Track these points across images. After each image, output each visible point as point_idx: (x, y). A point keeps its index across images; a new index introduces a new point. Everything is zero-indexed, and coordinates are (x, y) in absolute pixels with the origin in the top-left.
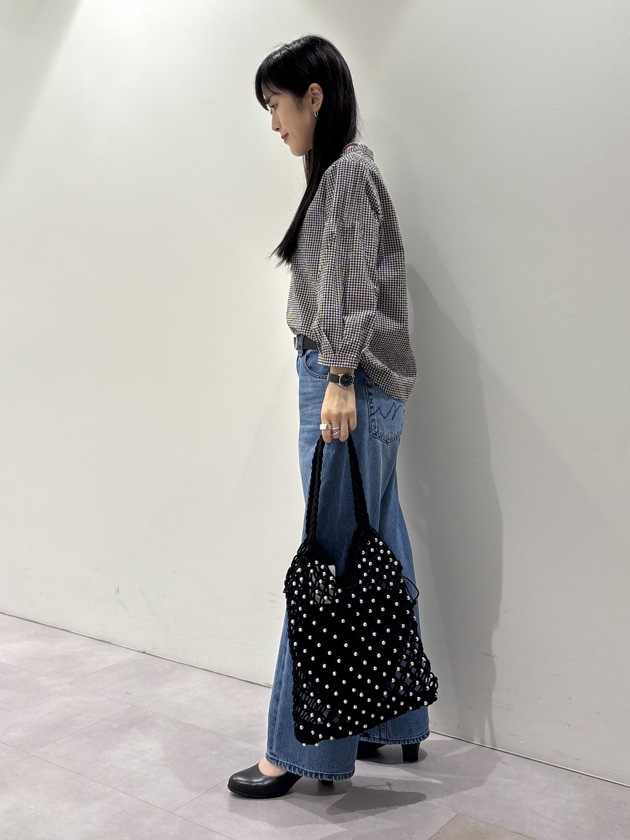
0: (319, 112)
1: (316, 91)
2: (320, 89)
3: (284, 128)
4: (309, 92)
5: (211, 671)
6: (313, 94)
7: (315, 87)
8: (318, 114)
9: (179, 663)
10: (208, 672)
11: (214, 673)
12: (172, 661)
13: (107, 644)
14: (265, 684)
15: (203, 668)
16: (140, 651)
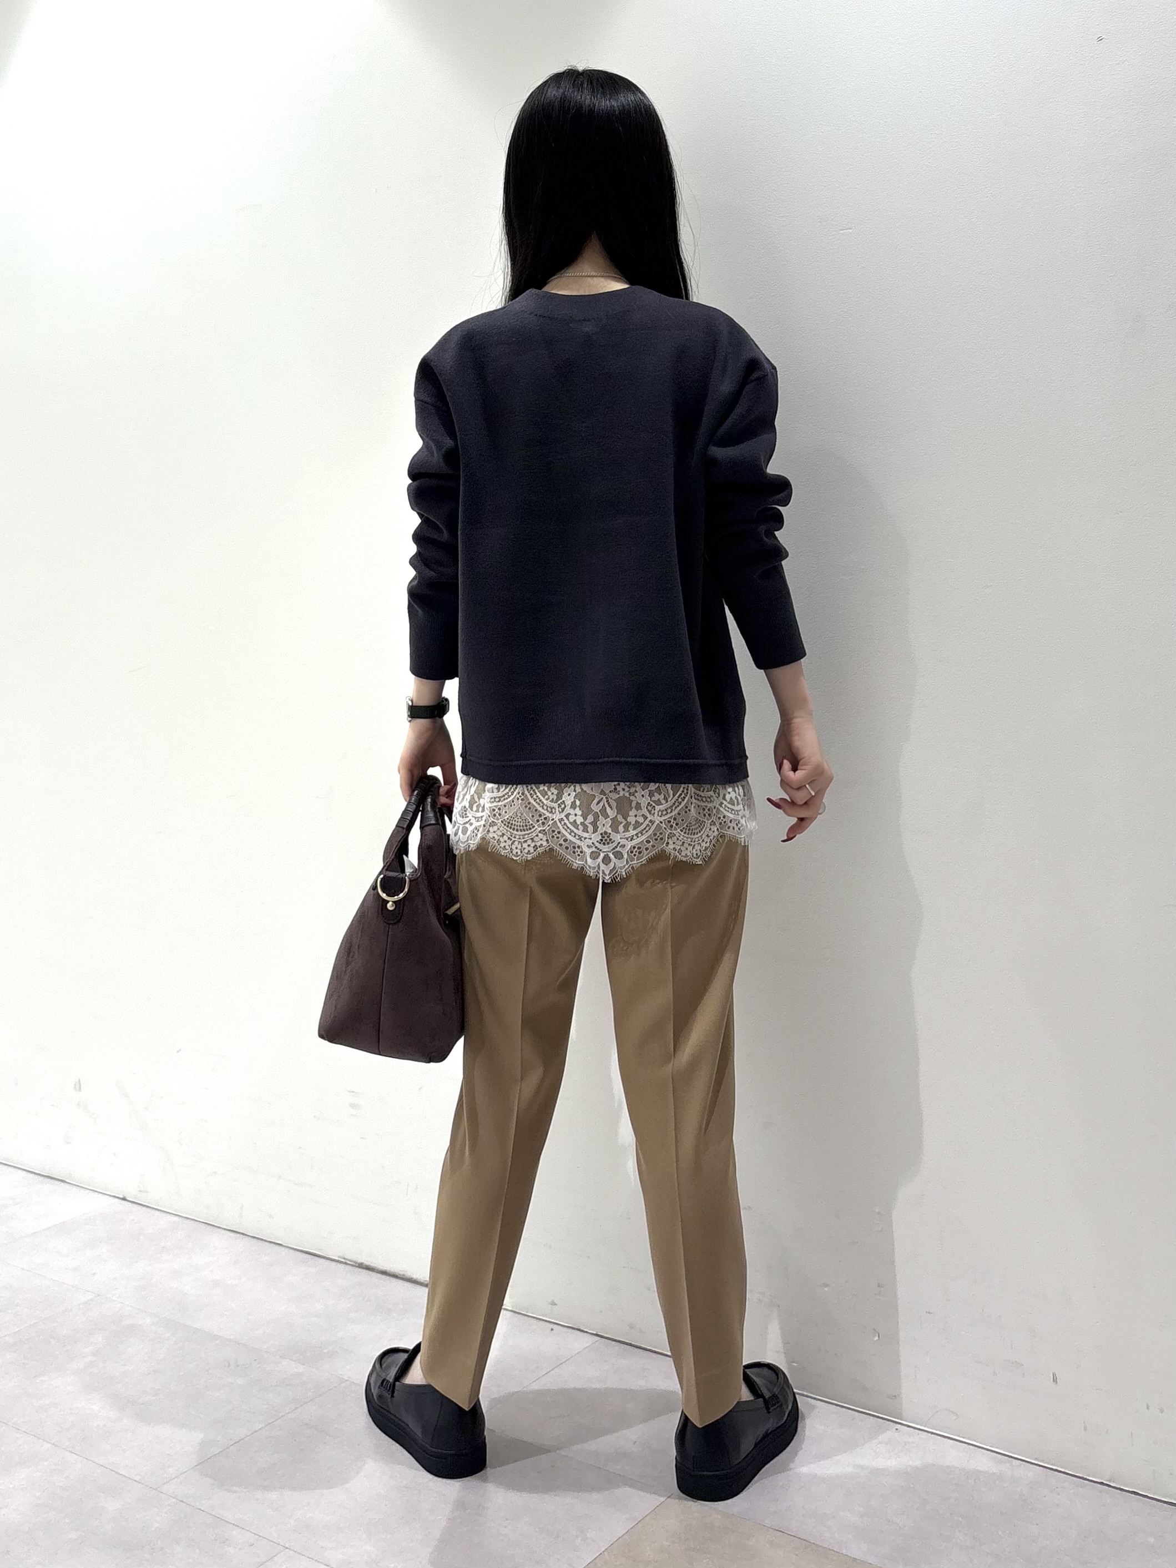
5: (243, 1234)
9: (186, 1218)
10: (237, 1235)
11: (250, 1238)
12: (174, 1214)
13: (57, 1182)
14: (339, 1257)
15: (228, 1228)
16: (116, 1195)
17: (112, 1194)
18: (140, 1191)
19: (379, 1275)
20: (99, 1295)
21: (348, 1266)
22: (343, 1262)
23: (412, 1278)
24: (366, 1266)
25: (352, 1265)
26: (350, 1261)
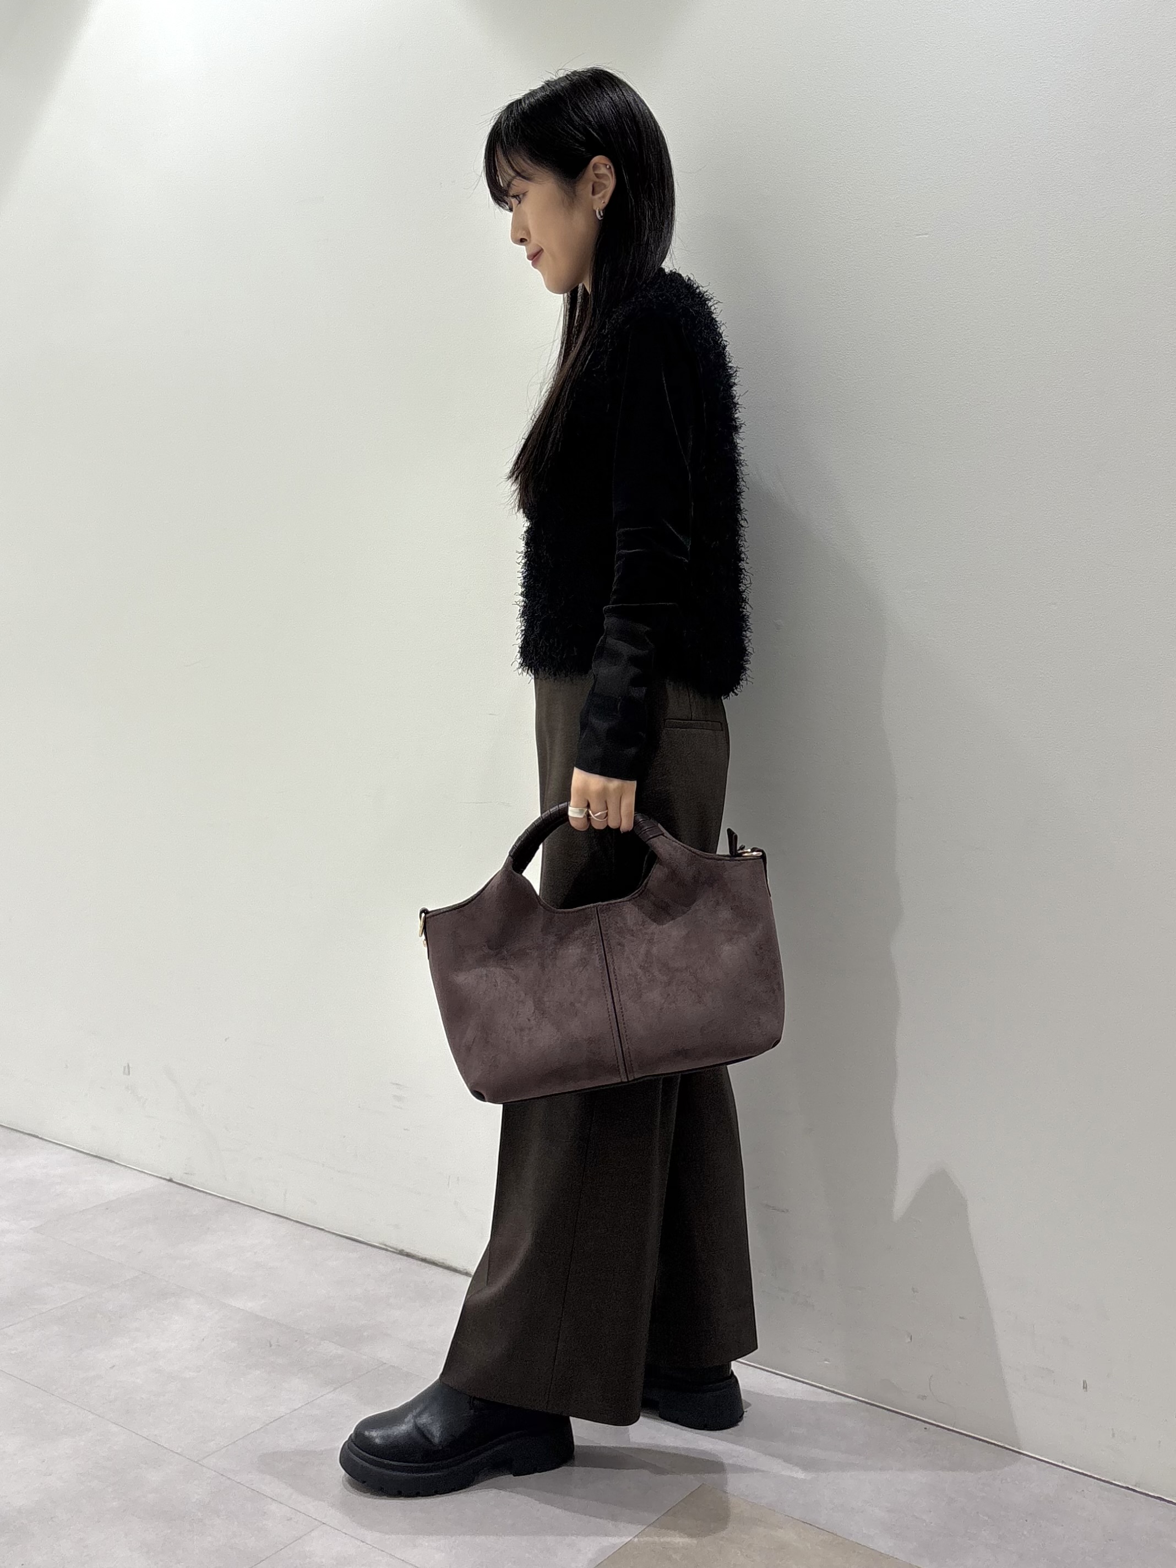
0: (603, 210)
1: (603, 170)
2: (610, 168)
3: (535, 238)
4: (590, 172)
5: (286, 1218)
6: (597, 176)
7: (601, 162)
8: (602, 214)
9: (231, 1201)
10: (282, 1219)
11: (292, 1222)
12: (219, 1197)
14: (380, 1244)
15: (272, 1212)
16: (163, 1177)
17: (160, 1176)
18: (186, 1173)
19: (420, 1262)
20: (144, 1273)
21: (389, 1253)
22: (385, 1249)
24: (407, 1253)
26: (392, 1248)
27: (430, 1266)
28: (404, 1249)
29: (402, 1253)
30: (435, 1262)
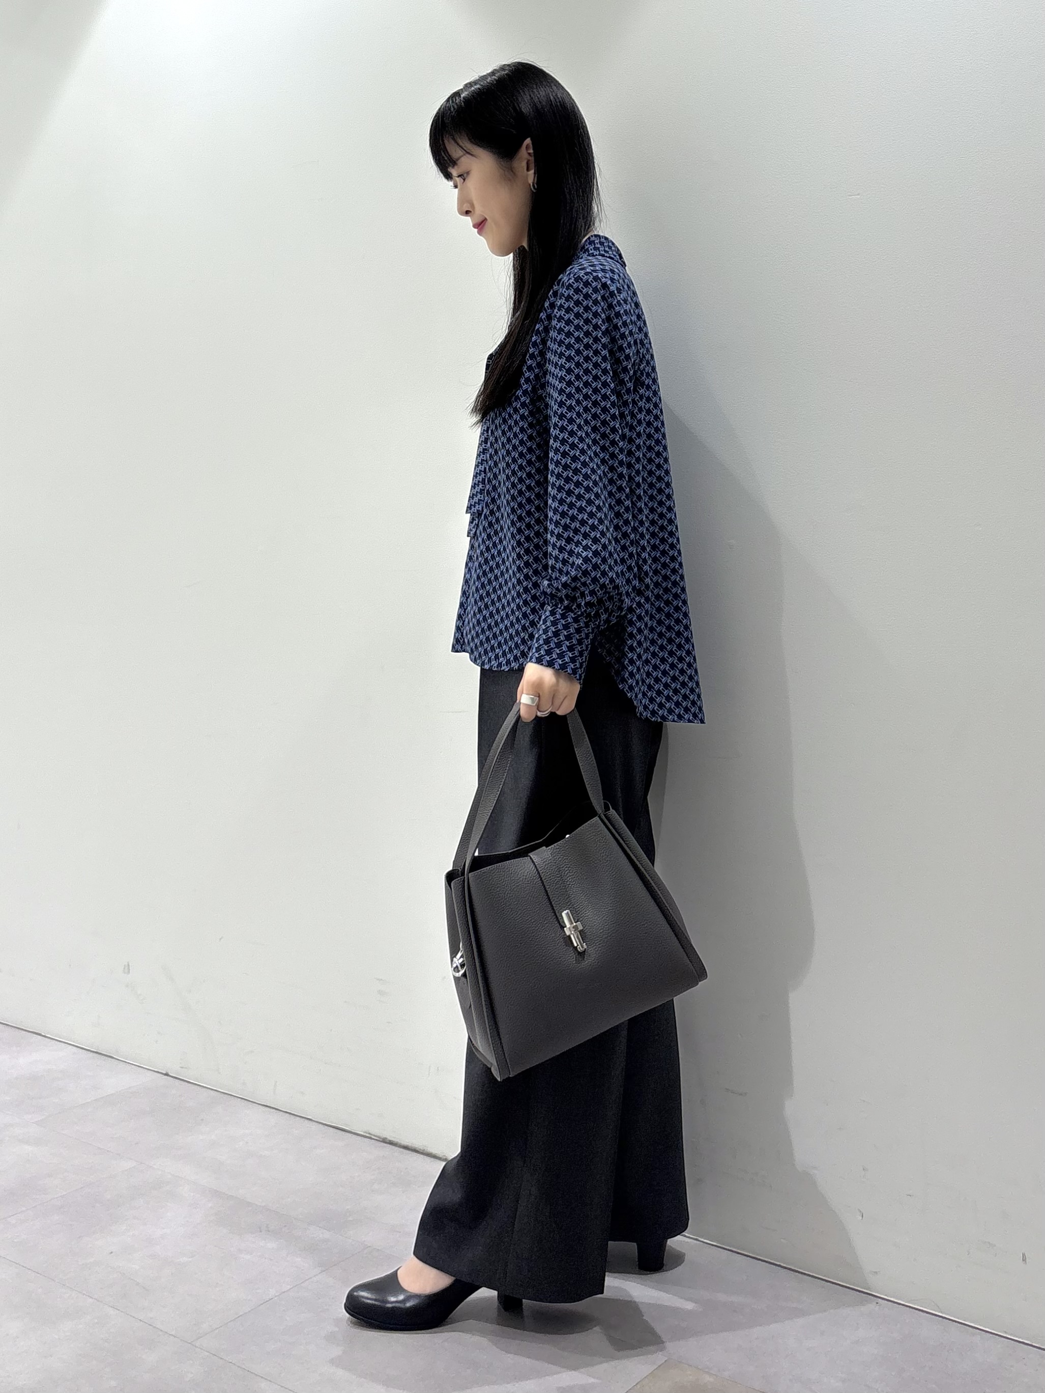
3: (478, 209)
4: (523, 150)
5: (276, 1109)
9: (223, 1093)
10: (272, 1110)
11: (281, 1112)
12: (212, 1090)
13: (107, 1059)
14: (364, 1132)
15: (263, 1103)
16: (160, 1071)
17: (156, 1070)
18: (181, 1067)
19: (402, 1149)
20: (141, 1163)
21: (373, 1140)
22: (369, 1137)
23: (432, 1153)
24: (390, 1141)
25: (376, 1140)
26: (374, 1136)
27: (410, 1152)
28: (388, 1137)
29: (384, 1141)
30: (417, 1149)
